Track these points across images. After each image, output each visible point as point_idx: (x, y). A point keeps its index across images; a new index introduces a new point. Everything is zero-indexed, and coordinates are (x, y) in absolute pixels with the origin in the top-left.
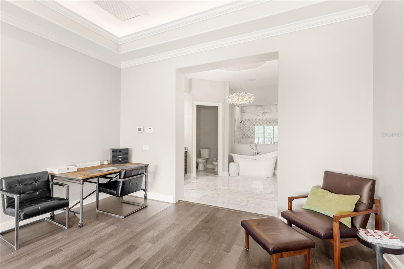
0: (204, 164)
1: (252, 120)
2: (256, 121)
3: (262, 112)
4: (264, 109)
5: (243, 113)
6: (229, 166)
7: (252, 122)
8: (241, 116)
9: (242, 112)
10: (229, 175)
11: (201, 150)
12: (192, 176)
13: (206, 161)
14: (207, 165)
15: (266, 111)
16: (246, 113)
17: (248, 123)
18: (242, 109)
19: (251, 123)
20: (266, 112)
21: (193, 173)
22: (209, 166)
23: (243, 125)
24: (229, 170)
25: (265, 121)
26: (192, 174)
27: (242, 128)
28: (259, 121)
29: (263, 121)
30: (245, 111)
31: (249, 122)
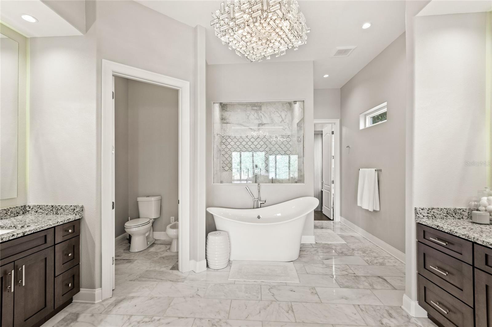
0: (147, 235)
1: (241, 137)
2: (247, 140)
3: (257, 122)
4: (261, 117)
5: (225, 123)
6: (206, 244)
7: (241, 140)
8: (222, 129)
9: (223, 121)
10: (207, 266)
11: (139, 199)
12: (96, 297)
13: (152, 226)
14: (154, 232)
15: (265, 122)
16: (229, 124)
17: (232, 143)
18: (222, 115)
19: (238, 143)
20: (265, 124)
21: (101, 287)
22: (159, 235)
23: (224, 146)
24: (206, 255)
25: (262, 140)
26: (97, 291)
27: (223, 153)
28: (252, 140)
29: (259, 140)
30: (228, 121)
31: (235, 140)
